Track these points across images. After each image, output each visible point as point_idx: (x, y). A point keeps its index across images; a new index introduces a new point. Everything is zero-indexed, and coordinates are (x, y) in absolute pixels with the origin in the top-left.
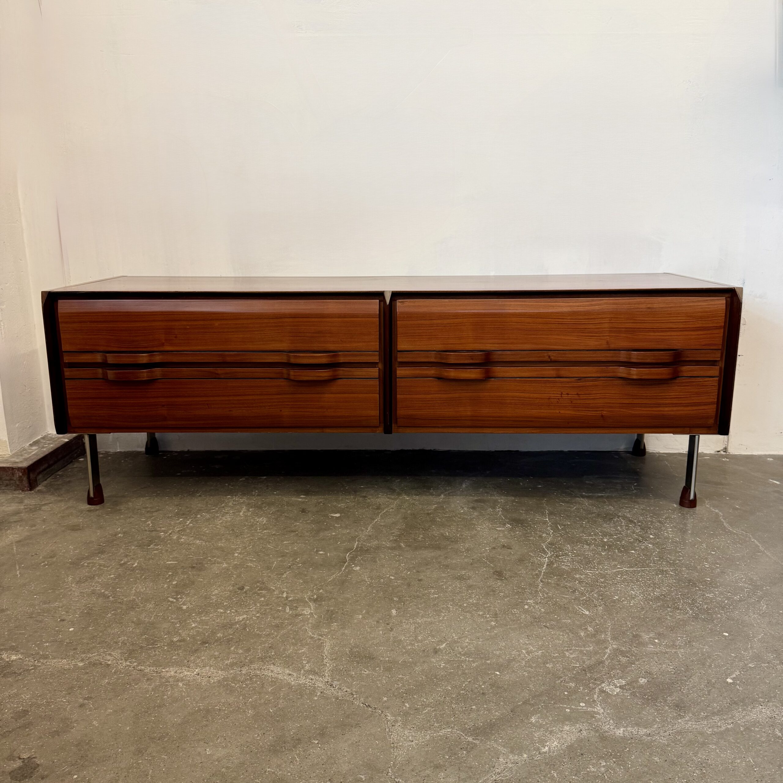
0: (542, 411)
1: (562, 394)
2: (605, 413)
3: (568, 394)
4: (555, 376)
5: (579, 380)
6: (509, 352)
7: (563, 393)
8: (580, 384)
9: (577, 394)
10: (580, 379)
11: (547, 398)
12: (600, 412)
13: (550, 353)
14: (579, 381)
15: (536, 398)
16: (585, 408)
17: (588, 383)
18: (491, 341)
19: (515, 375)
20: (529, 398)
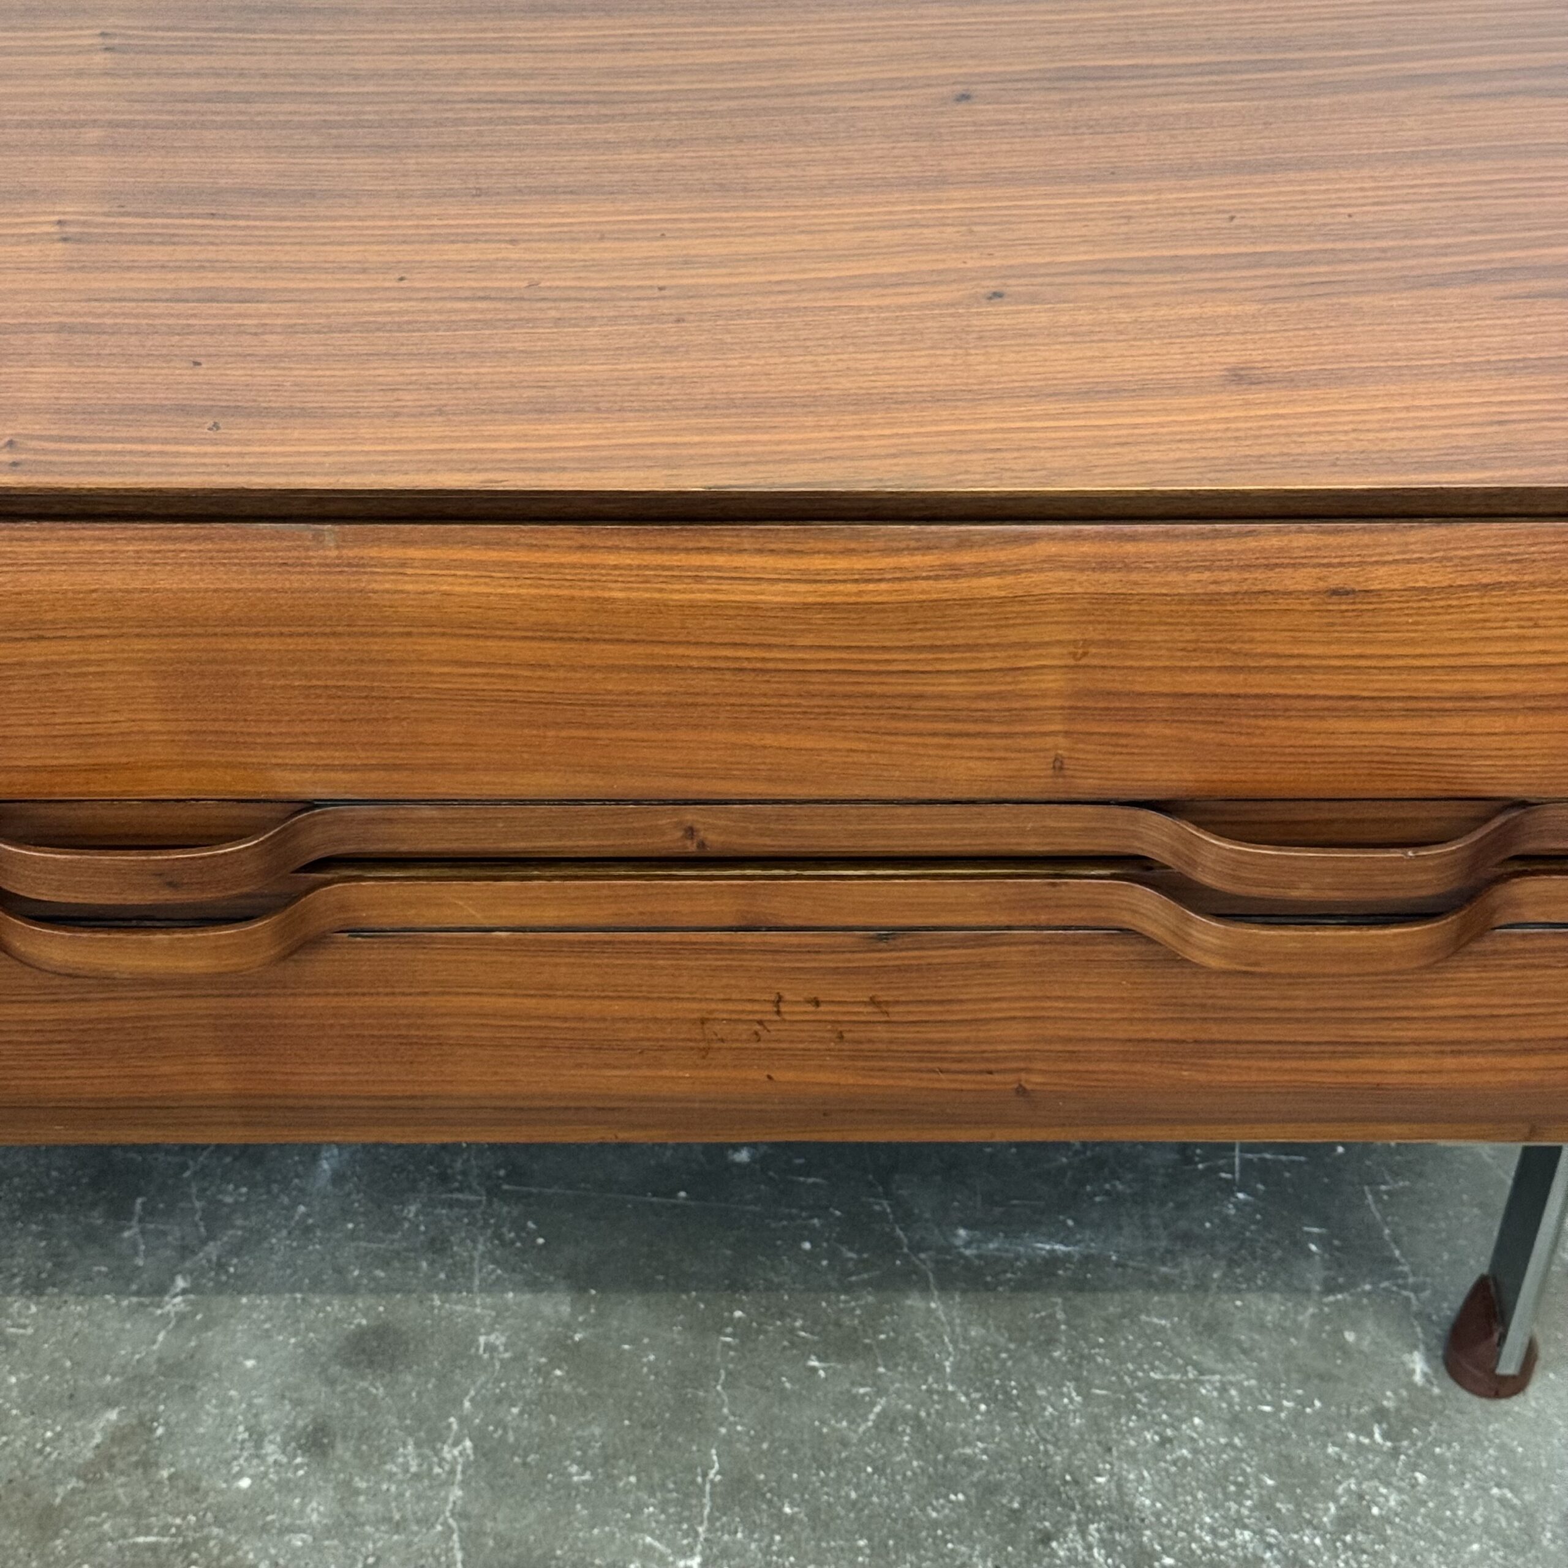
0: (665, 1072)
1: (780, 1000)
2: (1037, 1079)
3: (817, 1003)
4: (729, 921)
5: (880, 938)
6: (427, 812)
7: (787, 996)
8: (891, 958)
9: (873, 1002)
10: (887, 934)
11: (693, 1021)
12: (1010, 1078)
13: (691, 815)
14: (882, 945)
15: (626, 1020)
16: (921, 1060)
17: (935, 956)
18: (301, 757)
19: (480, 918)
20: (581, 1019)
